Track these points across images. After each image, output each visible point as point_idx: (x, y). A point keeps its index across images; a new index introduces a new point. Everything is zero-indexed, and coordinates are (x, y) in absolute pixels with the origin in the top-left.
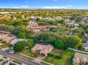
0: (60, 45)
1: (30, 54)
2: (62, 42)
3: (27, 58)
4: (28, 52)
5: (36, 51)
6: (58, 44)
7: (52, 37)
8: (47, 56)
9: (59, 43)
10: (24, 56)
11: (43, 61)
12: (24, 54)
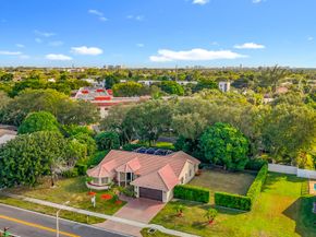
0: (229, 147)
1: (80, 198)
2: (237, 134)
3: (66, 214)
4: (71, 189)
5: (115, 179)
6: (222, 142)
7: (189, 115)
8: (170, 202)
9: (226, 138)
10: (46, 207)
11: (153, 226)
12: (46, 200)
